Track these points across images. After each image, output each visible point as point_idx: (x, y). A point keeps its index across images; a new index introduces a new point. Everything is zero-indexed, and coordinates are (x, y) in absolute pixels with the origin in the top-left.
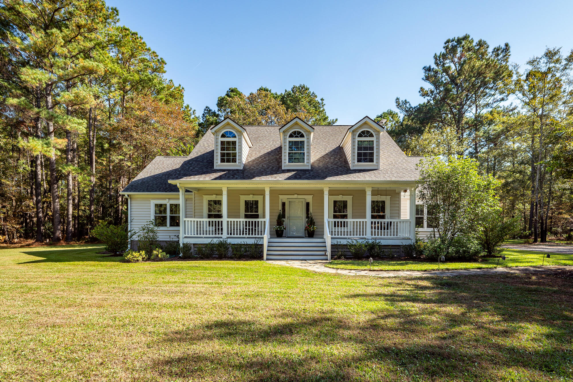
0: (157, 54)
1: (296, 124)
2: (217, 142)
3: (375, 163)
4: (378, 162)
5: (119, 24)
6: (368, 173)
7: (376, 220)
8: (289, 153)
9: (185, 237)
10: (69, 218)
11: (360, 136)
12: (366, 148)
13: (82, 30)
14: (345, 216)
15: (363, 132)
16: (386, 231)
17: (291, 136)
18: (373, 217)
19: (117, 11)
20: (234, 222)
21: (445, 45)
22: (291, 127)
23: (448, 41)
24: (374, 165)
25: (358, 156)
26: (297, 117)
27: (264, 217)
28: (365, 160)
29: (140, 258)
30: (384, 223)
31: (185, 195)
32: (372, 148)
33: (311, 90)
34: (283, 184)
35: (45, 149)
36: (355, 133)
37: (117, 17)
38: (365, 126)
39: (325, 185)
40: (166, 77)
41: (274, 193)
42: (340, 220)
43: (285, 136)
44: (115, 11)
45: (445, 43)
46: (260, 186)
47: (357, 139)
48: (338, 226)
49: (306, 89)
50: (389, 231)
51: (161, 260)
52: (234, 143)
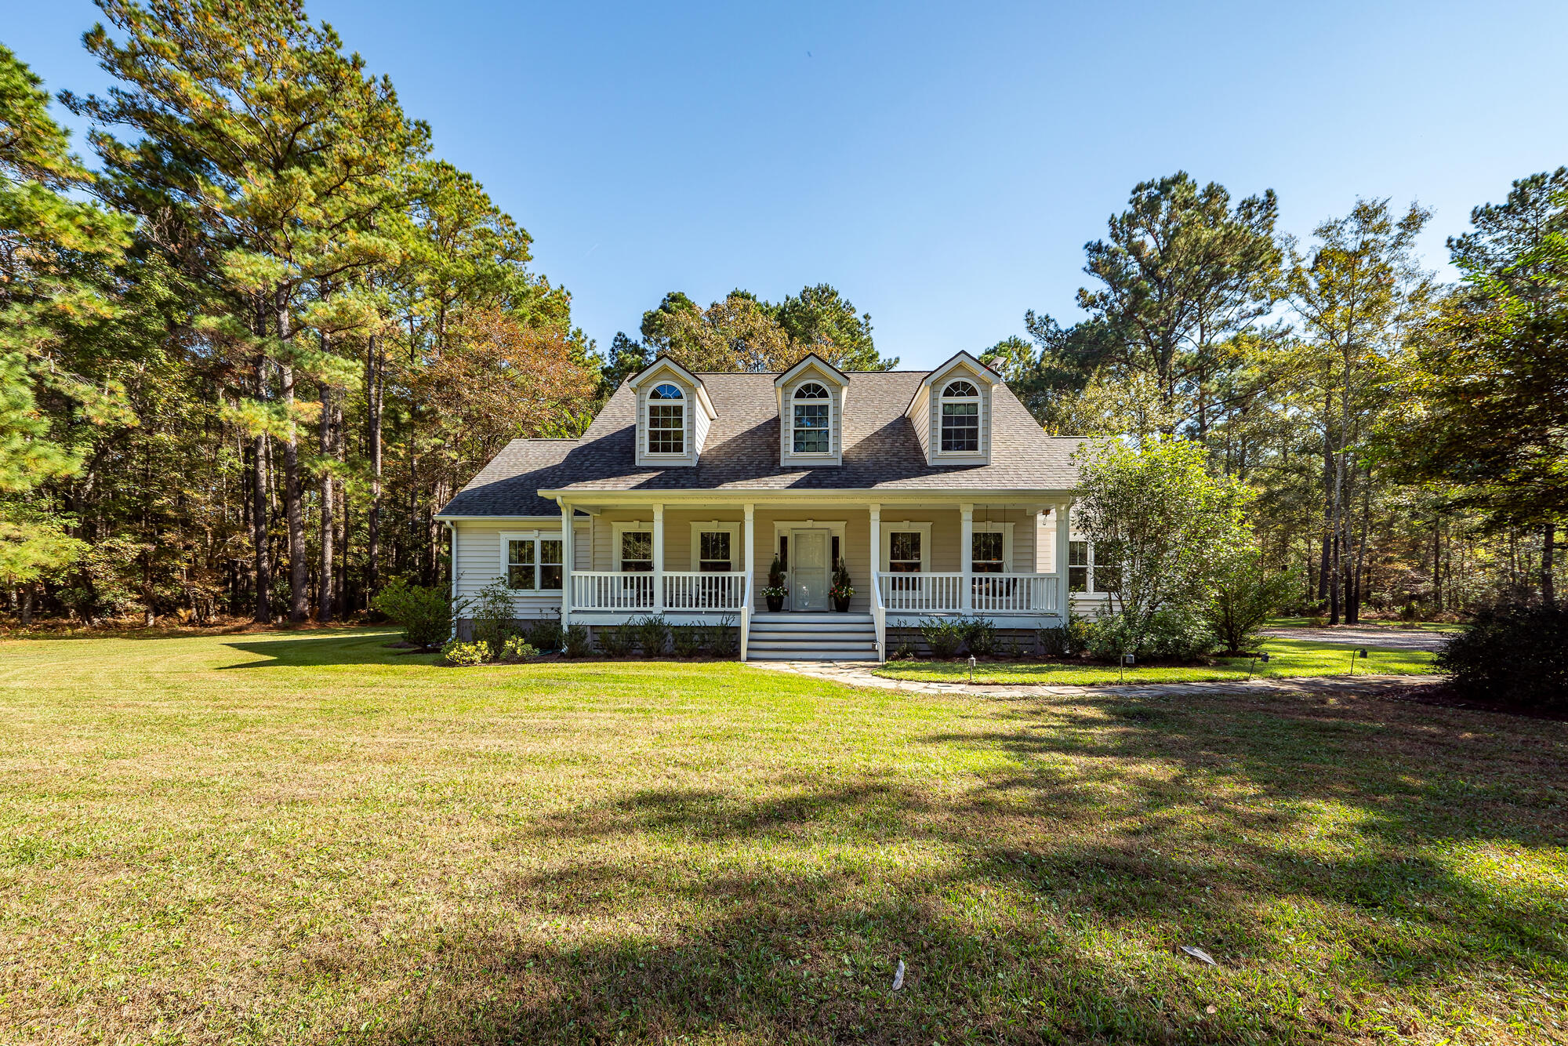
0: (514, 220)
1: (811, 368)
2: (641, 409)
3: (980, 451)
4: (987, 450)
5: (432, 157)
6: (965, 473)
7: (984, 575)
8: (795, 431)
9: (574, 612)
10: (326, 572)
11: (948, 393)
12: (960, 421)
13: (354, 170)
14: (916, 567)
15: (955, 386)
16: (1004, 598)
17: (799, 395)
18: (976, 568)
19: (427, 129)
20: (678, 578)
21: (1133, 197)
22: (799, 377)
23: (1140, 188)
24: (978, 457)
25: (944, 437)
26: (811, 354)
27: (742, 568)
28: (960, 446)
29: (477, 657)
30: (1001, 582)
31: (573, 521)
32: (974, 420)
33: (843, 297)
34: (781, 497)
35: (276, 423)
36: (937, 387)
37: (429, 142)
38: (960, 372)
39: (873, 501)
40: (533, 269)
41: (764, 517)
42: (904, 575)
43: (786, 394)
44: (424, 128)
45: (1134, 192)
46: (733, 502)
47: (943, 400)
48: (901, 588)
49: (833, 294)
50: (1011, 598)
51: (522, 660)
52: (678, 410)
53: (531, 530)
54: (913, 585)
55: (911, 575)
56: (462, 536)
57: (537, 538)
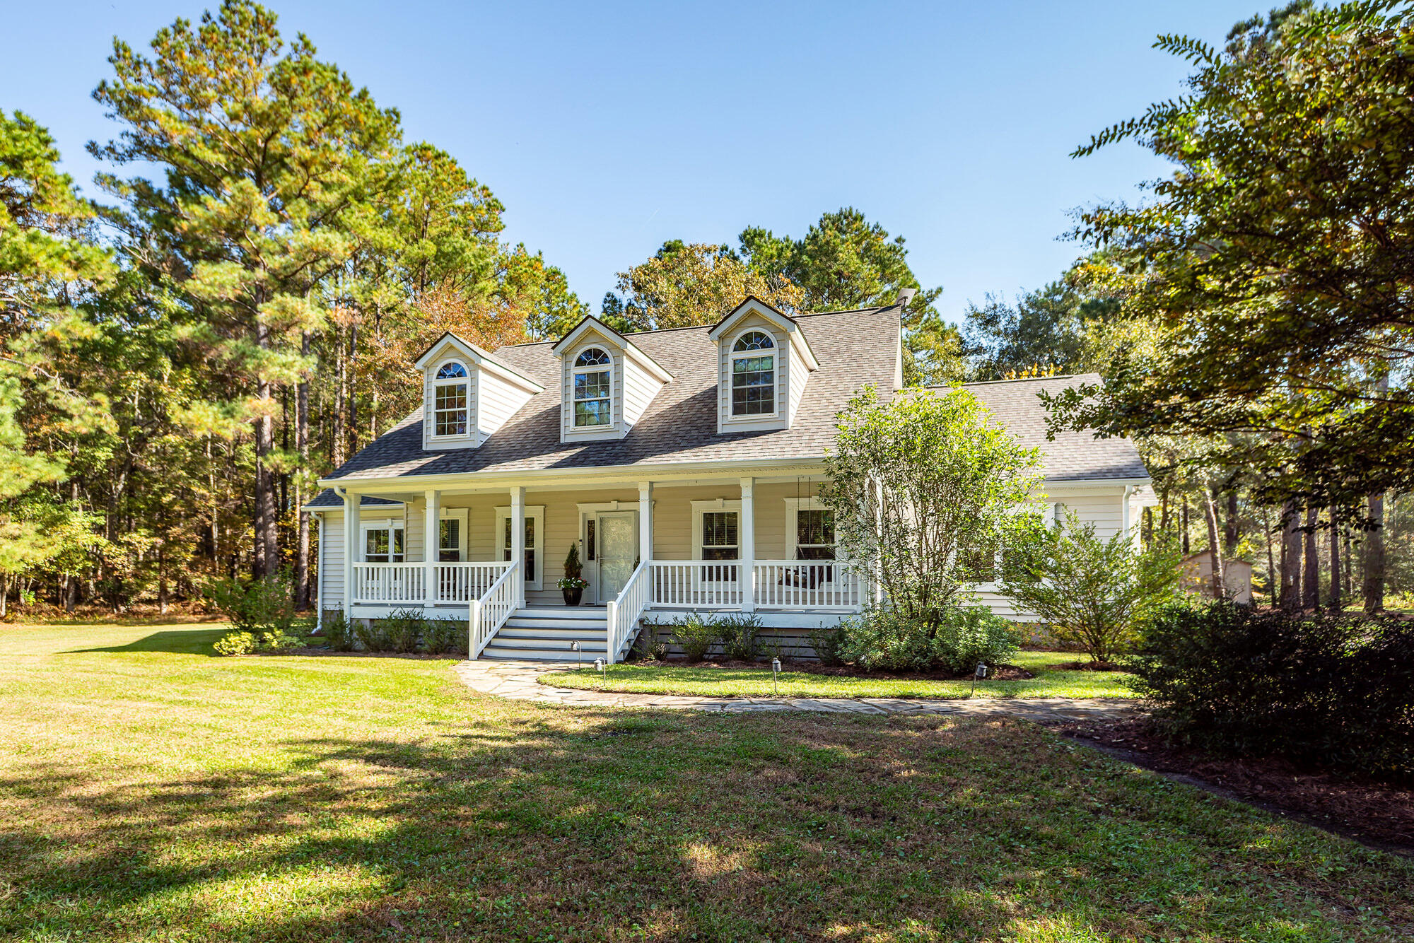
0: (490, 191)
3: (776, 414)
4: (784, 412)
5: (408, 140)
6: (749, 442)
8: (577, 403)
9: (357, 604)
11: (740, 347)
12: (755, 378)
14: (732, 554)
15: (747, 337)
16: (809, 590)
17: (580, 362)
19: (397, 115)
22: (580, 341)
24: (775, 420)
25: (734, 399)
28: (754, 409)
29: (240, 648)
32: (769, 376)
35: (221, 422)
36: (726, 341)
37: (398, 128)
38: (753, 321)
44: (394, 115)
46: (501, 485)
47: (733, 355)
50: (817, 590)
52: (463, 388)
53: (383, 518)
54: (732, 575)
55: (729, 563)
56: (328, 527)
57: (389, 526)
